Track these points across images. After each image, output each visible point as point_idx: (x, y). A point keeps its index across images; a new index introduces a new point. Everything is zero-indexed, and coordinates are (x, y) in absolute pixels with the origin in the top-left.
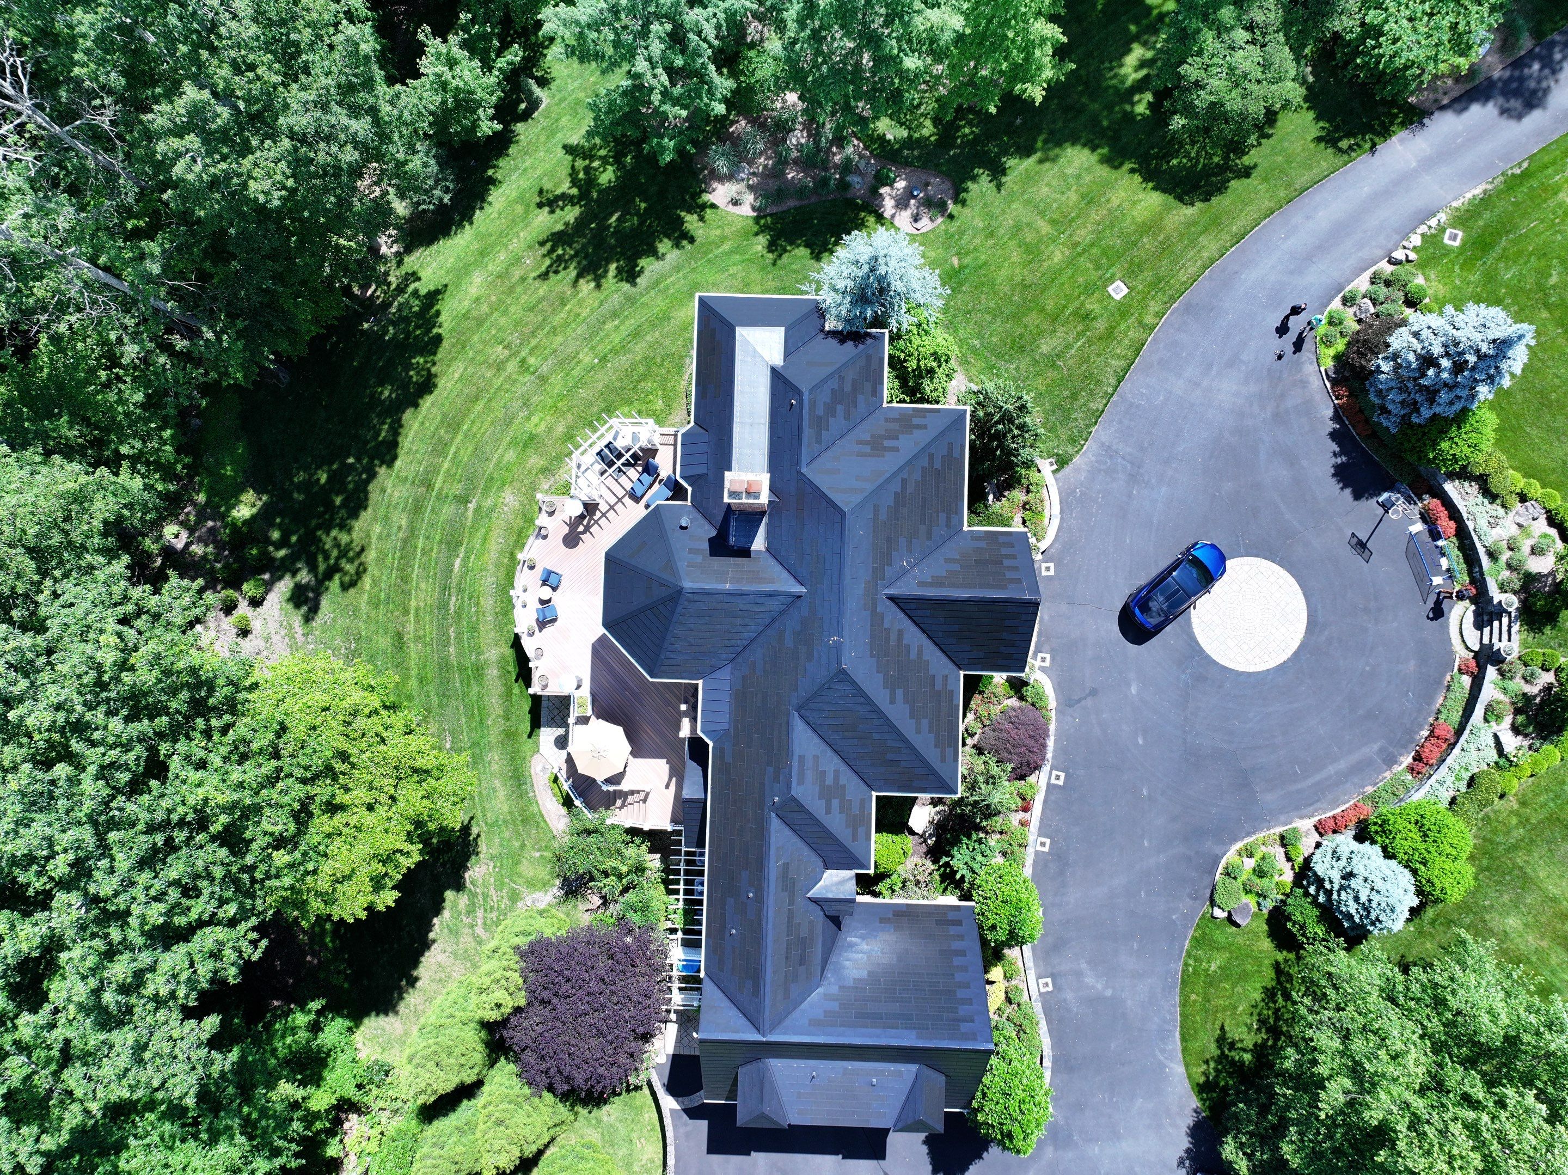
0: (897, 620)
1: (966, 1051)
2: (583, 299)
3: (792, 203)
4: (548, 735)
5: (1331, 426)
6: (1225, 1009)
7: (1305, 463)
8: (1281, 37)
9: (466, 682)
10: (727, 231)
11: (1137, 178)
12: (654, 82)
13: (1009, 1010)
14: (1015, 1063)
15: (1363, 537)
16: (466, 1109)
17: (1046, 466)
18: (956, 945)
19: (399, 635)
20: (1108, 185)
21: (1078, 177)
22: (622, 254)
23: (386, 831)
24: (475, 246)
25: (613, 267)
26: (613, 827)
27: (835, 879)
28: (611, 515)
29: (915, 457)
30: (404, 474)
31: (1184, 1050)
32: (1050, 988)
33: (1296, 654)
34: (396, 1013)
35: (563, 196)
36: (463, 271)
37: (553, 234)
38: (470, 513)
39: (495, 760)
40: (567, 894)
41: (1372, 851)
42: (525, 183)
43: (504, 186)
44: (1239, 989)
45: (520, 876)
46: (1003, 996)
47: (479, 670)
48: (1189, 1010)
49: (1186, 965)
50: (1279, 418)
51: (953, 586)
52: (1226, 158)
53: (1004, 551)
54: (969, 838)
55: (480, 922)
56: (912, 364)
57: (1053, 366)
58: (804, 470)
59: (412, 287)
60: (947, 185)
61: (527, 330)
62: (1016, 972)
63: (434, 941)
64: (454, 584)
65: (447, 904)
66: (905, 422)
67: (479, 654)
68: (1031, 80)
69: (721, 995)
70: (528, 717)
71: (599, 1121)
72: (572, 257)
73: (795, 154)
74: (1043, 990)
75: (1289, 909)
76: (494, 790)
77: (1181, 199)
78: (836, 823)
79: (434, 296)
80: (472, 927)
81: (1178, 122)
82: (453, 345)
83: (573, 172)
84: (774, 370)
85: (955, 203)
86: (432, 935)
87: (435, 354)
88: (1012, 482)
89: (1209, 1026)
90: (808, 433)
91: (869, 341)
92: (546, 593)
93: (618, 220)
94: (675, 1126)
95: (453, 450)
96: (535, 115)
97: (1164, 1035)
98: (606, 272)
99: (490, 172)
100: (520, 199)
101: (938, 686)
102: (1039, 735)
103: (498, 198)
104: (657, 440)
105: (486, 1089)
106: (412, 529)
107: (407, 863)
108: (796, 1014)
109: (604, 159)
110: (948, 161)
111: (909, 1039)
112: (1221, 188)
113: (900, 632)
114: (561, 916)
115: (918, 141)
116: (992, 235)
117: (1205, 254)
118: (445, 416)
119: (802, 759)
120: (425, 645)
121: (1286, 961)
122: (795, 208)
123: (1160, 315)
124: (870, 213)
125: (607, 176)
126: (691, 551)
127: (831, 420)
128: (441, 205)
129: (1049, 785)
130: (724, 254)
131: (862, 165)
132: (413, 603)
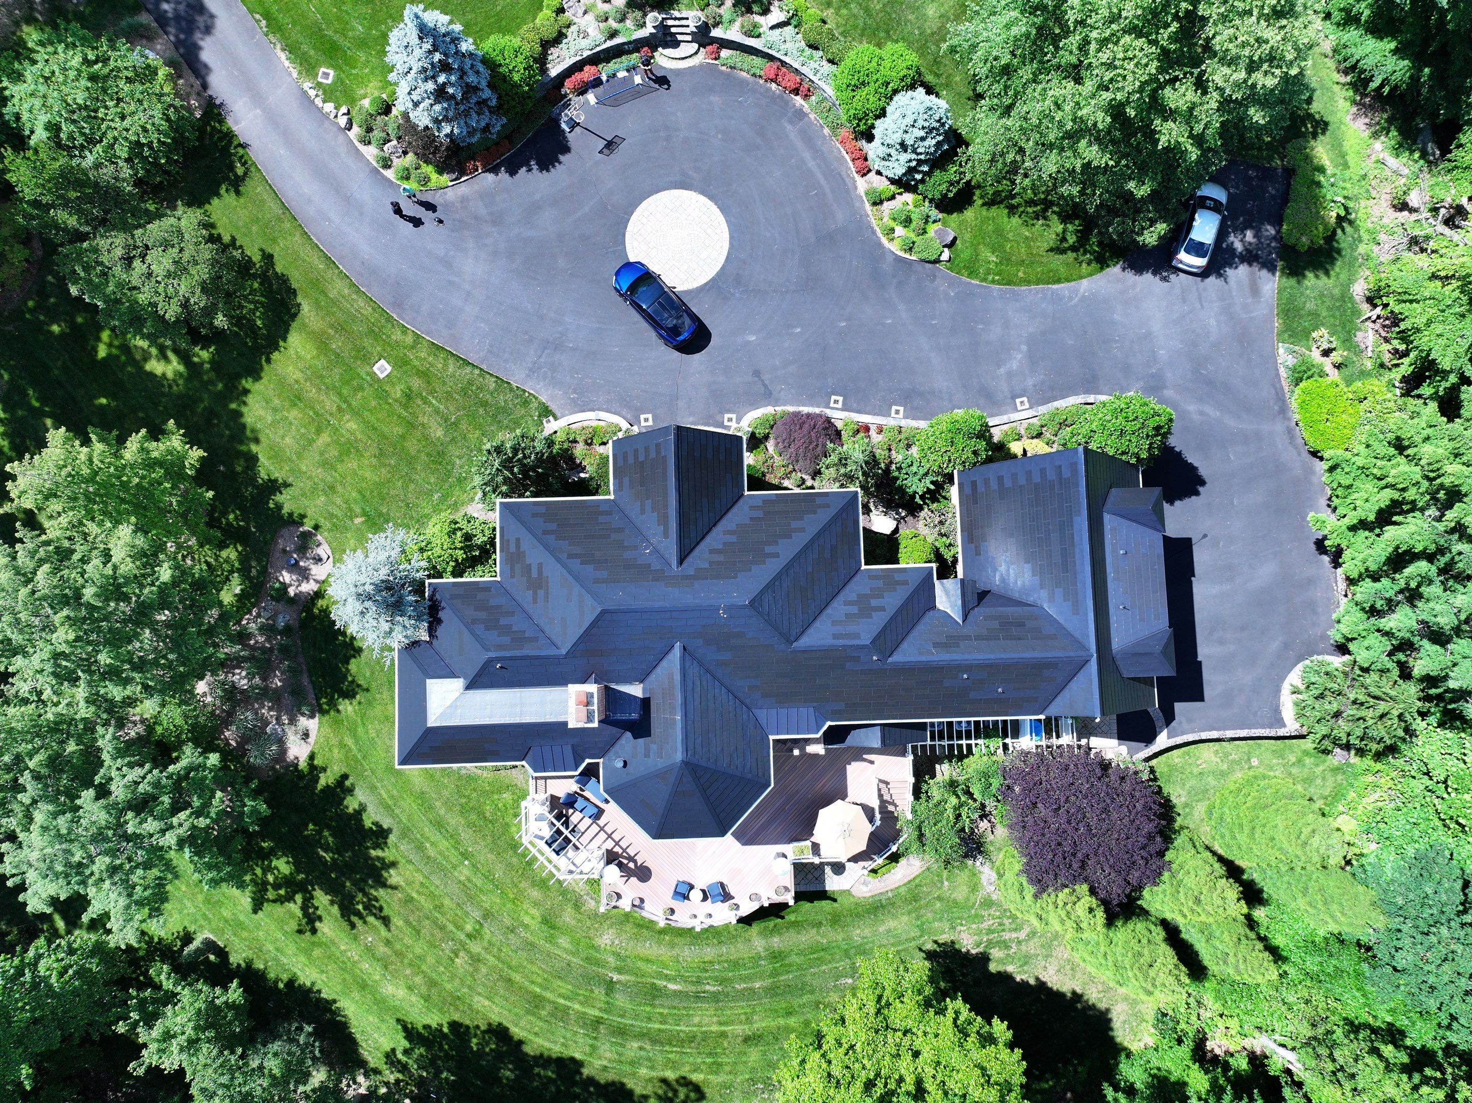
0: (701, 556)
1: (1086, 471)
2: (406, 880)
3: (305, 681)
4: (833, 883)
5: (503, 175)
6: (1029, 247)
7: (537, 196)
8: (138, 232)
9: (787, 969)
10: (334, 741)
11: (275, 356)
12: (187, 825)
13: (1048, 435)
14: (1094, 427)
15: (602, 144)
16: (1190, 935)
17: (551, 426)
18: (994, 485)
19: (747, 1040)
20: (282, 383)
21: (275, 410)
22: (360, 845)
23: (936, 1036)
24: (356, 995)
25: (373, 853)
26: (914, 811)
27: (944, 598)
28: (616, 837)
29: (546, 547)
30: (587, 1049)
31: (1068, 280)
32: (1025, 399)
33: (711, 198)
34: (1108, 1010)
35: (304, 908)
36: (381, 1004)
37: (343, 916)
38: (622, 978)
39: (859, 933)
40: (980, 852)
41: (880, 127)
42: (291, 949)
43: (296, 970)
44: (1010, 236)
45: (968, 899)
46: (1035, 441)
47: (776, 956)
48: (1033, 278)
49: (993, 282)
50: (497, 220)
51: (666, 506)
52: (254, 277)
53: (631, 460)
54: (897, 478)
55: (1014, 935)
56: (460, 555)
57: (456, 424)
58: (564, 651)
59: (400, 1056)
60: (285, 532)
61: (439, 935)
62: (1013, 430)
63: (1037, 979)
64: (693, 988)
65: (1001, 968)
66: (513, 559)
67: (760, 958)
68: (182, 458)
69: (1059, 698)
70: (816, 903)
71: (1186, 805)
72: (366, 894)
73: (257, 680)
74: (1027, 406)
75: (938, 196)
76: (889, 931)
77: (294, 316)
78: (893, 601)
79: (410, 1032)
80: (1019, 942)
81: (220, 321)
82: (457, 1009)
83: (280, 900)
84: (468, 687)
85: (302, 524)
86: (1032, 982)
87: (468, 1027)
88: (567, 457)
89: (1045, 260)
90: (528, 651)
91: (438, 596)
92: (696, 895)
93: (326, 851)
94: (1183, 733)
95: (562, 1001)
96: (221, 944)
97: (1057, 298)
98: (378, 858)
99: (281, 985)
100: (307, 952)
101: (760, 514)
102: (798, 420)
103: (307, 976)
104: (542, 796)
105: (1169, 916)
106: (642, 1035)
107: (965, 1013)
108: (1069, 627)
109: (265, 872)
110: (261, 532)
111: (1082, 523)
112: (284, 280)
113: (712, 551)
114: (1001, 856)
115: (241, 563)
116: (332, 488)
117: (346, 291)
118: (528, 1012)
119: (836, 636)
120: (754, 1012)
121: (982, 197)
122: (310, 676)
123: (405, 331)
124: (314, 604)
125: (283, 866)
126: (647, 755)
127: (515, 628)
128: (316, 1034)
129: (844, 409)
130: (357, 742)
131: (267, 615)
132: (714, 1028)
